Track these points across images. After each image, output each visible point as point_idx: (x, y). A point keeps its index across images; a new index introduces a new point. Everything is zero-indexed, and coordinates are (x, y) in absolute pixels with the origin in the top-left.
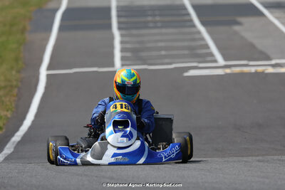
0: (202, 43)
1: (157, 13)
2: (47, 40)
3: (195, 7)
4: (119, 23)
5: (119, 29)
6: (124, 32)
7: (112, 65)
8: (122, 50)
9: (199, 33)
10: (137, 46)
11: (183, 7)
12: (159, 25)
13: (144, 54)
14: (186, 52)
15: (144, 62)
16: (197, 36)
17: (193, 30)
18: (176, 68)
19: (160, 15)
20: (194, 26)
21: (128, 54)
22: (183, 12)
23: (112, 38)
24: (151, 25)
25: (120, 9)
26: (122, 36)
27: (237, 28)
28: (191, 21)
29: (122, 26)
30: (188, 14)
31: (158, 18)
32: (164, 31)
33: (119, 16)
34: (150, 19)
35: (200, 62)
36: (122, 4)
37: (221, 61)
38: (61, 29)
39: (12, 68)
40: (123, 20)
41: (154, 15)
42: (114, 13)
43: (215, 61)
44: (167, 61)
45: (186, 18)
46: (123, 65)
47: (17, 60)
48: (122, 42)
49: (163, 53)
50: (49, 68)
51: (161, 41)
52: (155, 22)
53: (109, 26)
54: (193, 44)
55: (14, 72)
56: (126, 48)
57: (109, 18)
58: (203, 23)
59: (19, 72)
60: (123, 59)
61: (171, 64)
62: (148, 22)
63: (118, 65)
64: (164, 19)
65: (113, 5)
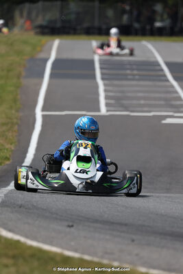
0: (175, 95)
1: (134, 67)
2: (40, 85)
3: (168, 64)
4: (102, 74)
5: (103, 79)
6: (106, 82)
7: (98, 110)
8: (107, 98)
9: (172, 86)
10: (119, 95)
11: (157, 64)
12: (137, 77)
13: (125, 102)
14: (162, 102)
15: (126, 108)
16: (171, 89)
17: (167, 83)
18: (154, 116)
19: (138, 70)
20: (168, 80)
21: (112, 102)
22: (158, 68)
23: (97, 87)
24: (130, 77)
26: (105, 85)
28: (165, 76)
29: (106, 77)
30: (162, 70)
31: (135, 72)
32: (142, 83)
33: (101, 68)
34: (128, 72)
35: (175, 112)
36: (104, 58)
38: (52, 76)
39: (11, 108)
40: (105, 71)
41: (133, 70)
42: (97, 66)
44: (146, 109)
45: (161, 73)
46: (108, 111)
47: (15, 101)
48: (105, 91)
49: (142, 102)
50: (44, 109)
52: (134, 75)
53: (94, 77)
54: (168, 96)
55: (13, 112)
56: (109, 96)
57: (94, 69)
58: (176, 78)
59: (17, 111)
60: (107, 105)
61: (150, 112)
62: (127, 75)
63: (103, 110)
64: (141, 73)
65: (96, 58)
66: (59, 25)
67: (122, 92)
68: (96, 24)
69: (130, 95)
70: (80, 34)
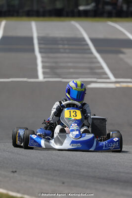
0: (98, 65)
1: (66, 42)
3: (92, 40)
4: (40, 48)
5: (40, 52)
6: (44, 55)
7: (37, 77)
8: (43, 67)
9: (96, 58)
10: (54, 65)
11: (83, 40)
12: (67, 51)
13: (58, 71)
14: (88, 71)
15: (59, 76)
16: (94, 60)
17: (90, 56)
19: (68, 45)
20: (92, 53)
21: (47, 70)
22: (84, 43)
23: (35, 59)
24: (62, 50)
25: (39, 39)
26: (42, 57)
27: (121, 56)
28: (89, 49)
29: (43, 50)
30: (87, 45)
31: (66, 47)
32: (71, 55)
33: (39, 44)
34: (61, 46)
35: (98, 78)
36: (41, 35)
37: (113, 79)
40: (42, 46)
41: (63, 44)
42: (36, 42)
43: (108, 78)
44: (74, 76)
45: (86, 47)
46: (44, 78)
48: (43, 62)
49: (72, 70)
51: (70, 62)
52: (65, 49)
53: (33, 50)
54: (93, 65)
56: (45, 66)
57: (33, 44)
58: (99, 51)
60: (44, 73)
61: (77, 78)
62: (59, 49)
63: (41, 77)
64: (71, 47)
65: (35, 35)
66: (5, 9)
67: (56, 63)
68: (35, 8)
69: (62, 65)
70: (22, 16)
